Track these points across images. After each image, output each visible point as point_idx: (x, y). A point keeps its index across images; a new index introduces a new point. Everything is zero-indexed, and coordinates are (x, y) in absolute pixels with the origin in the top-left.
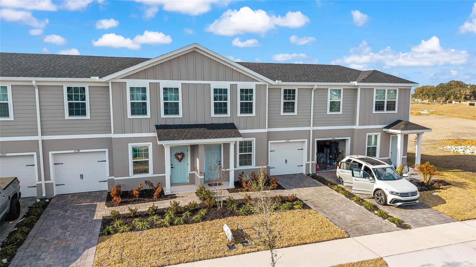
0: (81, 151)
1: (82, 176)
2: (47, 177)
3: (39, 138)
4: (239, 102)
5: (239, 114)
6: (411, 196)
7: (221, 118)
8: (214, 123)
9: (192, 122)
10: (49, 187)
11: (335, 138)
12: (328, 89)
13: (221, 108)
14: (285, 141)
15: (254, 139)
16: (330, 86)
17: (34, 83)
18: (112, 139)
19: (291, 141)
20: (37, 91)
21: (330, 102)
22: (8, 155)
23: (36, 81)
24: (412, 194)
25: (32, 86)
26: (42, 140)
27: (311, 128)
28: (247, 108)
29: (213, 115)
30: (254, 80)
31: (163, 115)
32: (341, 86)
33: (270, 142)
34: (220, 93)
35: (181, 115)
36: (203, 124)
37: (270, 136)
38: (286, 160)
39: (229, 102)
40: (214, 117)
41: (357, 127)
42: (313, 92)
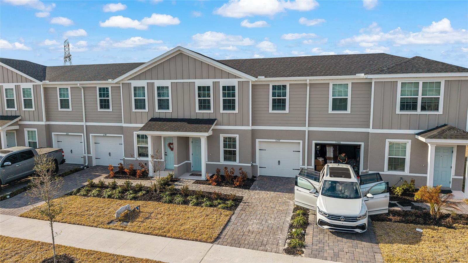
0: (107, 135)
1: (110, 154)
2: (89, 152)
3: (83, 123)
4: (221, 99)
5: (222, 111)
6: (343, 221)
7: (205, 114)
8: (199, 118)
9: (181, 117)
10: (90, 158)
11: (341, 142)
12: (329, 84)
13: (204, 105)
14: (275, 140)
15: (238, 136)
16: (332, 80)
17: (78, 85)
18: (124, 127)
19: (281, 141)
20: (82, 90)
21: (333, 99)
22: (70, 134)
23: (80, 84)
24: (345, 219)
25: (78, 87)
26: (86, 125)
27: (306, 129)
28: (229, 105)
29: (197, 111)
30: (236, 77)
31: (157, 110)
32: (348, 80)
33: (257, 140)
34: (204, 90)
35: (170, 110)
36: (190, 119)
37: (254, 134)
38: (279, 162)
39: (211, 98)
40: (198, 113)
41: (371, 130)
42: (308, 88)
